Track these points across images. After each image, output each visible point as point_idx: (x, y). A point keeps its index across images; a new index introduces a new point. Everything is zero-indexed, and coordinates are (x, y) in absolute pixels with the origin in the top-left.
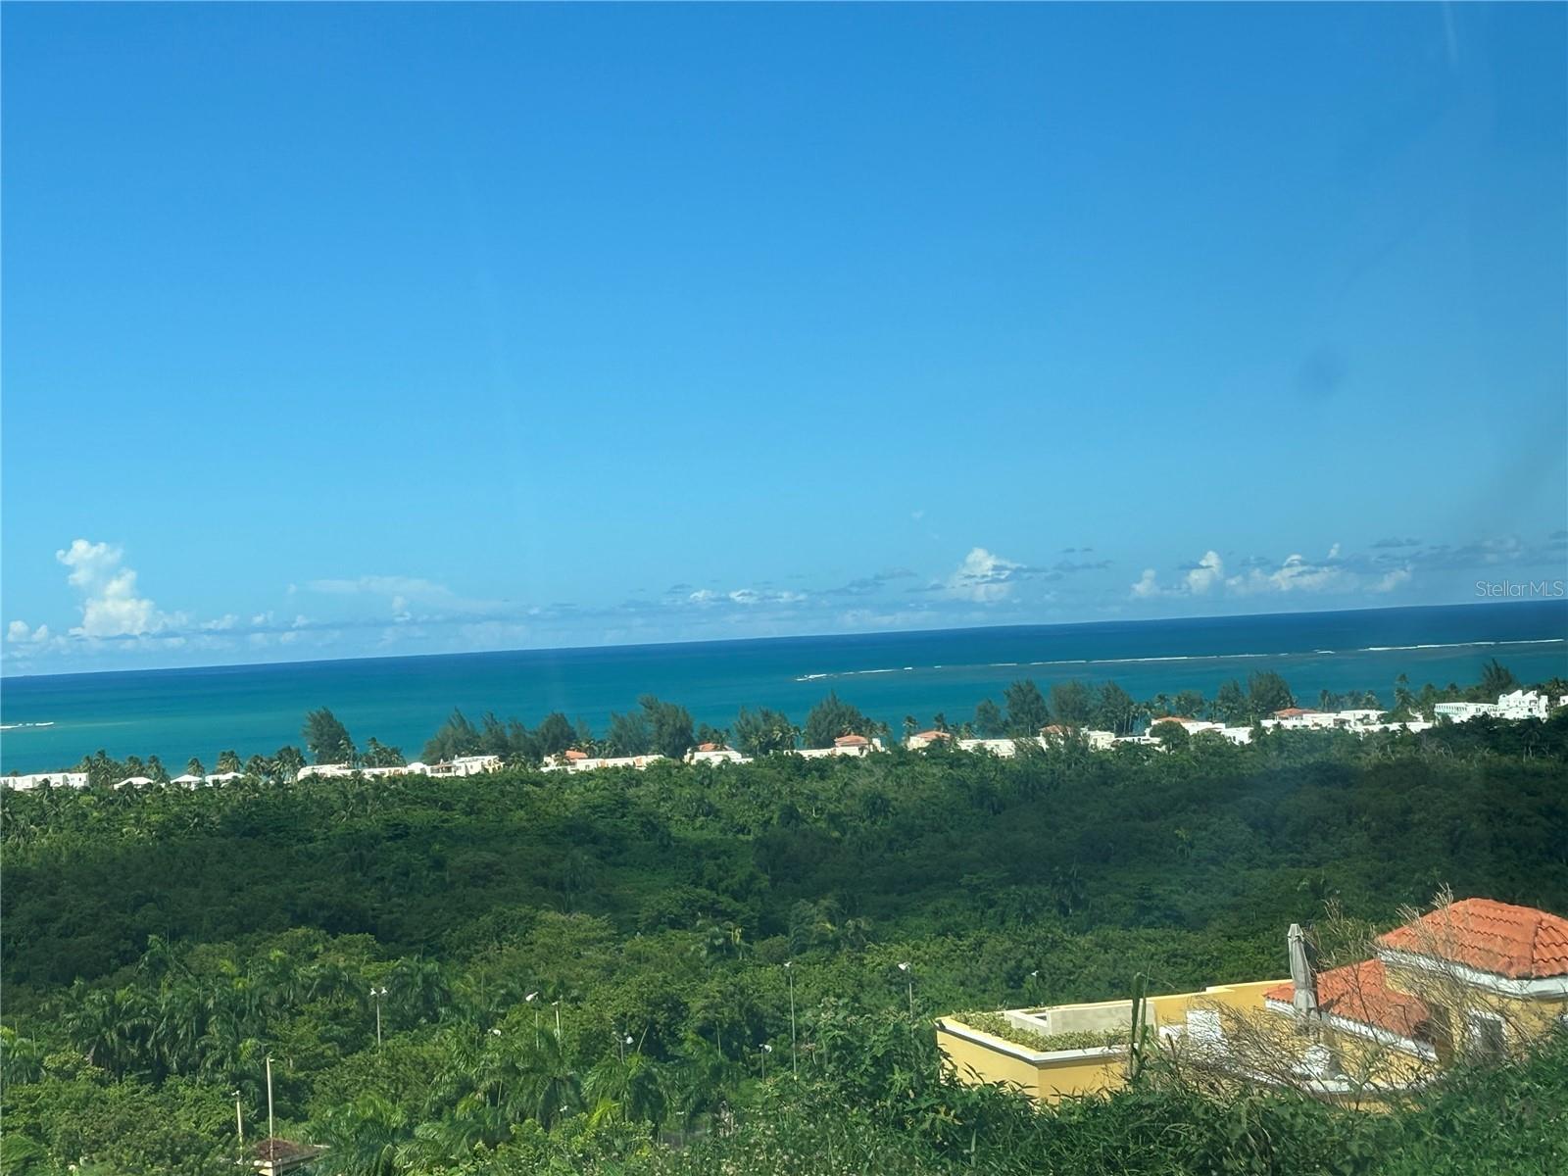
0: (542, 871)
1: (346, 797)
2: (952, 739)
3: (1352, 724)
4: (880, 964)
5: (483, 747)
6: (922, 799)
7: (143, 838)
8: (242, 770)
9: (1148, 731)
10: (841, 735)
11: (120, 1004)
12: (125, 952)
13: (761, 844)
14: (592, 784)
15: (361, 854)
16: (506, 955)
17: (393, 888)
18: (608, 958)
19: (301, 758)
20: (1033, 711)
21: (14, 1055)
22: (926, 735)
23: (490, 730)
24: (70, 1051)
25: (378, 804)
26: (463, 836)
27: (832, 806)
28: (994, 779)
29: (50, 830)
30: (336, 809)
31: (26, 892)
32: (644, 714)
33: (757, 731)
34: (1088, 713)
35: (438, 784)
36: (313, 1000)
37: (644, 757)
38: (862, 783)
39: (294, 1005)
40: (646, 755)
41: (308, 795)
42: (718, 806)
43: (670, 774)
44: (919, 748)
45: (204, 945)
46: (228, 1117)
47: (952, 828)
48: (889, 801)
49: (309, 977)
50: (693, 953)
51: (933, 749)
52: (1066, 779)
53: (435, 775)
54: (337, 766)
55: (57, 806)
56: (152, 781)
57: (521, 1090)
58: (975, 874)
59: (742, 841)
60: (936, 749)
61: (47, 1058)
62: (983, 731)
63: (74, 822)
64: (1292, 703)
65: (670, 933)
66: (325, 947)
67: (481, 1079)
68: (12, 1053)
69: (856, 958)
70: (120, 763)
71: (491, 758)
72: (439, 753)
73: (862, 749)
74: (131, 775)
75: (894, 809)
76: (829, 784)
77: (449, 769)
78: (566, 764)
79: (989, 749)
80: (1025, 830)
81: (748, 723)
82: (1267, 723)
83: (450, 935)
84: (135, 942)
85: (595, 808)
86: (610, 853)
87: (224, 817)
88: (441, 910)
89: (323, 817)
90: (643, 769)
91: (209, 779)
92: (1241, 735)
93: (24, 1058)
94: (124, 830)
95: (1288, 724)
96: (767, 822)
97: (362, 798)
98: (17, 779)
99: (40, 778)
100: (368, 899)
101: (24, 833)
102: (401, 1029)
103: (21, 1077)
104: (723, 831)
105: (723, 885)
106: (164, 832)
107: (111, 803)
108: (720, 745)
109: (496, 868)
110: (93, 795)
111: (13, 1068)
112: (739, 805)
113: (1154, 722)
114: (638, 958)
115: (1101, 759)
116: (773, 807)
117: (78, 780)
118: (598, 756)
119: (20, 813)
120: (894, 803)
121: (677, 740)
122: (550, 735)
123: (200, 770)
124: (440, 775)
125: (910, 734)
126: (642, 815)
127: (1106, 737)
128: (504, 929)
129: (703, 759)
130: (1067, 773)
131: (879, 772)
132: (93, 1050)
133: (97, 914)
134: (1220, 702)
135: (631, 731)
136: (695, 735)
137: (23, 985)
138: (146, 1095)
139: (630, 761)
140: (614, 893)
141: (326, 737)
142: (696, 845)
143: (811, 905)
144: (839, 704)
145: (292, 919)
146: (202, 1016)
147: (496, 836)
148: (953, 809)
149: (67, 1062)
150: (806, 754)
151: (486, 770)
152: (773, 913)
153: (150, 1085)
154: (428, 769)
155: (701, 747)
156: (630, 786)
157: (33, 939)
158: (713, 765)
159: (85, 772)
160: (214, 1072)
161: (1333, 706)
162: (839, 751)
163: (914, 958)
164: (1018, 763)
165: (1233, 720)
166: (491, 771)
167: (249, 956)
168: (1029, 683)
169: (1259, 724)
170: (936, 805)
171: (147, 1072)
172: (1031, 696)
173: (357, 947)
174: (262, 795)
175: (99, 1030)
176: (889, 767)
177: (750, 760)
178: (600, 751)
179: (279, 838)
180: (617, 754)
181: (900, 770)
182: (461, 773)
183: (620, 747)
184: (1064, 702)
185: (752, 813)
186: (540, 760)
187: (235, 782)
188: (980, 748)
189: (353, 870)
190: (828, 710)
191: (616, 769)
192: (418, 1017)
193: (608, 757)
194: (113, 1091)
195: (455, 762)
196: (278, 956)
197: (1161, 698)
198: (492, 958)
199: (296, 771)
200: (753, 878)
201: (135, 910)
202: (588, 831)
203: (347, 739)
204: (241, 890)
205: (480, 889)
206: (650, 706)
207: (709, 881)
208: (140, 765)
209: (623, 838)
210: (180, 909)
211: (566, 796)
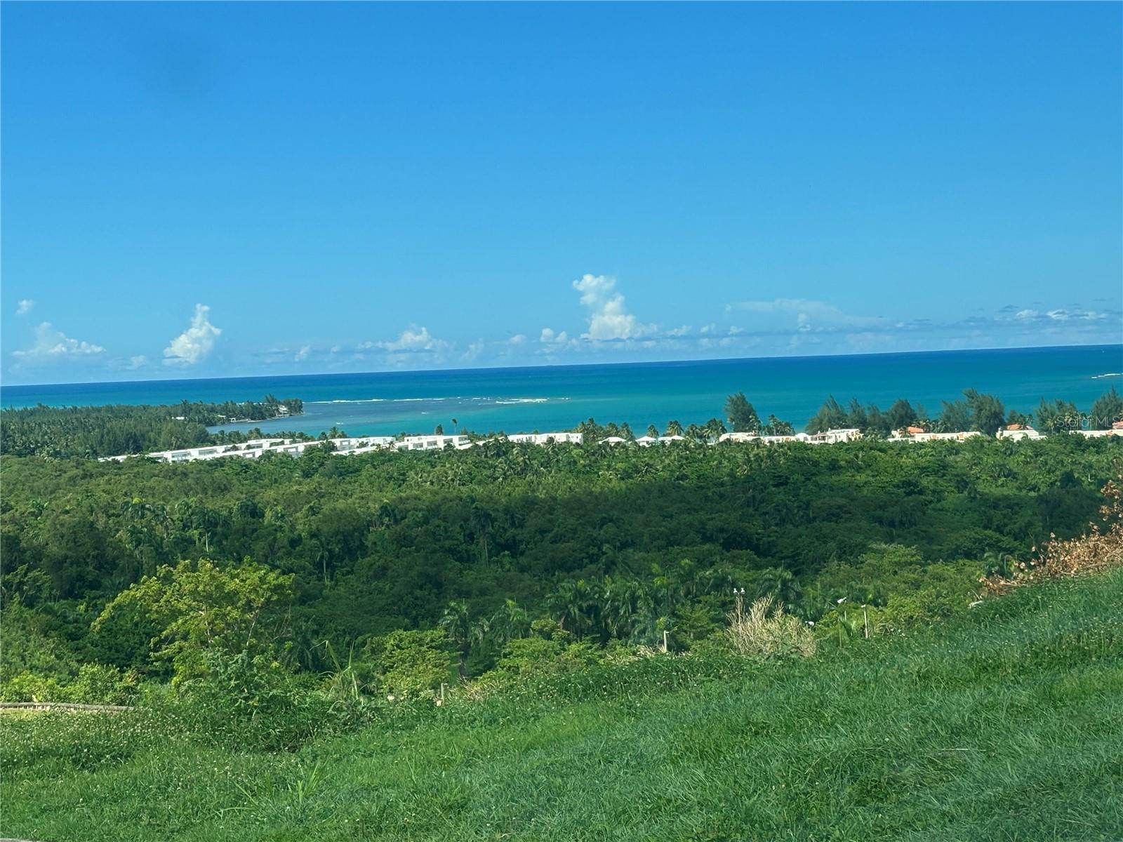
0: (879, 513)
1: (748, 455)
5: (849, 423)
7: (612, 479)
8: (683, 434)
10: (1117, 420)
11: (580, 590)
12: (593, 555)
13: (1042, 499)
14: (922, 451)
15: (754, 496)
16: (843, 570)
17: (771, 520)
18: (916, 577)
19: (723, 427)
21: (513, 619)
23: (855, 411)
24: (548, 618)
25: (770, 462)
27: (1104, 474)
29: (553, 471)
30: (740, 463)
31: (534, 512)
32: (967, 402)
33: (1053, 415)
35: (813, 448)
36: (709, 593)
37: (965, 433)
39: (695, 596)
40: (968, 431)
41: (722, 453)
42: (1015, 470)
43: (983, 446)
45: (642, 553)
49: (706, 578)
53: (813, 442)
54: (747, 434)
55: (558, 455)
56: (623, 440)
59: (1031, 497)
61: (533, 622)
63: (568, 467)
65: (963, 561)
66: (720, 558)
68: (512, 617)
70: (603, 427)
71: (854, 430)
72: (818, 426)
74: (610, 436)
76: (1102, 457)
77: (823, 438)
78: (908, 437)
81: (1046, 409)
83: (807, 554)
85: (923, 469)
86: (931, 502)
87: (665, 467)
90: (963, 442)
91: (659, 440)
93: (520, 622)
94: (600, 473)
96: (1053, 484)
97: (759, 457)
98: (538, 436)
99: (550, 435)
100: (755, 527)
101: (536, 473)
103: (517, 634)
104: (1019, 489)
105: (1007, 529)
106: (625, 475)
108: (1023, 426)
109: (845, 509)
110: (582, 448)
111: (512, 628)
112: (1031, 470)
114: (940, 578)
116: (1058, 473)
118: (933, 431)
119: (535, 459)
121: (991, 421)
122: (898, 416)
123: (654, 433)
124: (816, 442)
126: (958, 475)
128: (844, 552)
129: (1009, 436)
132: (563, 619)
133: (576, 529)
135: (957, 414)
136: (1006, 418)
137: (526, 573)
138: (596, 650)
139: (954, 436)
140: (932, 529)
142: (996, 498)
144: (1117, 397)
145: (702, 539)
146: (634, 601)
147: (849, 487)
149: (545, 626)
150: (1088, 434)
151: (850, 439)
153: (598, 644)
154: (809, 437)
155: (1009, 427)
156: (950, 454)
158: (1015, 441)
159: (580, 432)
160: (639, 637)
162: (1114, 432)
166: (853, 439)
171: (598, 635)
173: (742, 559)
174: (690, 452)
175: (567, 607)
177: (1044, 437)
178: (934, 428)
180: (946, 431)
182: (832, 441)
183: (949, 425)
185: (1041, 477)
186: (890, 433)
187: (674, 443)
189: (748, 506)
190: (1108, 402)
191: (942, 442)
193: (939, 432)
194: (574, 647)
195: (829, 433)
196: (687, 563)
198: (833, 572)
199: (718, 437)
201: (601, 528)
202: (916, 485)
203: (754, 415)
204: (671, 517)
205: (832, 523)
206: (971, 396)
207: (997, 525)
208: (617, 429)
209: (941, 491)
210: (630, 528)
211: (903, 460)
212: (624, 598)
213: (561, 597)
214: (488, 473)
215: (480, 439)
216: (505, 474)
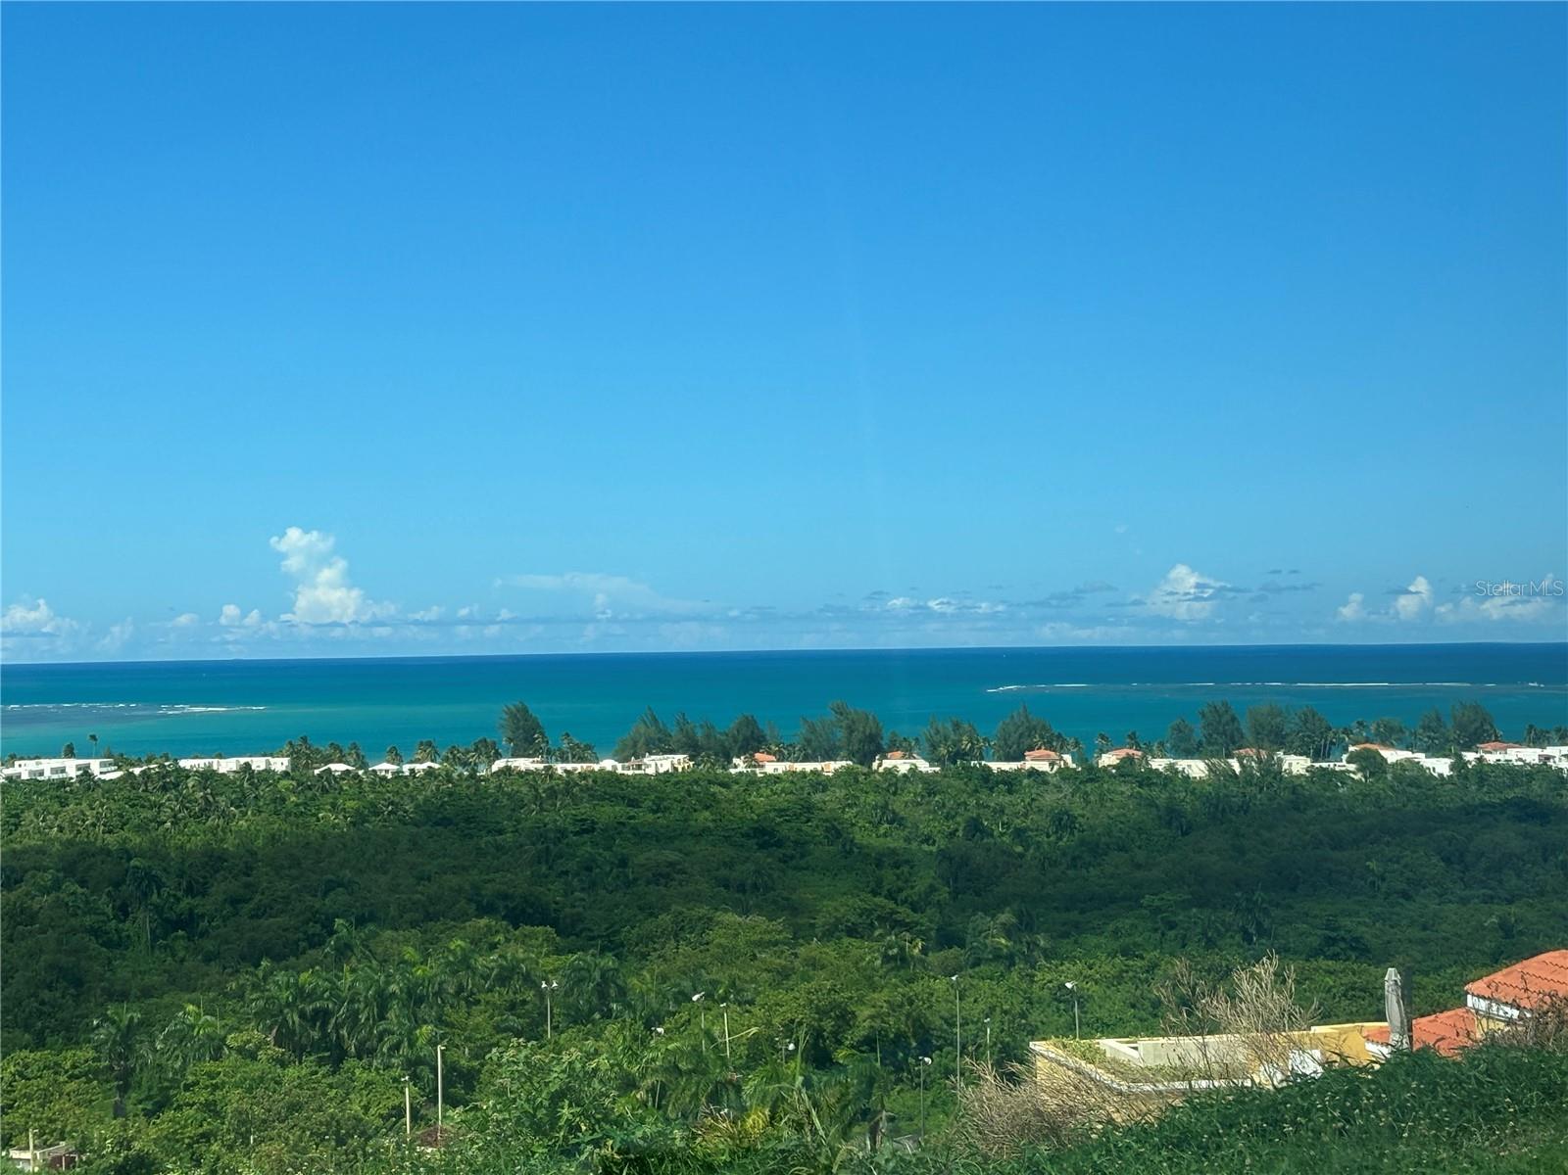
0: (724, 872)
1: (536, 790)
2: (1144, 757)
3: (1557, 760)
4: (1050, 982)
5: (674, 746)
6: (1109, 817)
7: (338, 824)
8: (439, 760)
9: (1345, 757)
10: (1031, 749)
11: (303, 987)
12: (313, 935)
13: (944, 856)
14: (778, 787)
15: (548, 848)
16: (683, 954)
17: (575, 882)
18: (784, 963)
19: (497, 751)
20: (1228, 733)
21: (198, 1032)
22: (1117, 752)
23: (682, 730)
24: (253, 1030)
25: (568, 800)
26: (647, 833)
27: (1019, 821)
28: (1183, 801)
29: (249, 813)
30: (526, 802)
31: (222, 872)
32: (834, 719)
33: (946, 740)
34: (1284, 737)
35: (626, 781)
36: (490, 990)
37: (832, 762)
38: (1049, 799)
39: (472, 993)
40: (835, 760)
41: (499, 787)
42: (902, 814)
43: (857, 781)
44: (1109, 766)
45: (389, 932)
46: (397, 1102)
47: (1140, 847)
48: (1076, 818)
49: (487, 968)
50: (869, 963)
51: (1123, 767)
52: (1258, 803)
53: (626, 772)
54: (531, 760)
55: (257, 789)
56: (350, 768)
57: (684, 1090)
58: (1156, 895)
59: (926, 852)
60: (1126, 767)
61: (230, 1037)
62: (1176, 751)
63: (272, 806)
64: (1496, 736)
65: (846, 940)
66: (506, 938)
67: (643, 1077)
68: (196, 1030)
69: (1027, 975)
70: (322, 748)
71: (681, 757)
72: (631, 751)
73: (1052, 764)
74: (332, 761)
75: (1080, 825)
76: (1015, 798)
77: (639, 767)
78: (755, 766)
79: (1180, 769)
80: (1211, 853)
81: (938, 732)
82: (1470, 756)
83: (629, 932)
84: (324, 926)
85: (781, 812)
86: (792, 857)
87: (417, 807)
88: (622, 907)
89: (513, 810)
90: (831, 774)
91: (406, 768)
92: (1441, 766)
93: (208, 1036)
94: (320, 815)
95: (1491, 758)
96: (953, 834)
97: (552, 793)
98: (221, 761)
99: (243, 760)
100: (553, 893)
101: (223, 814)
102: (575, 1022)
103: (203, 1055)
104: (907, 840)
105: (903, 895)
106: (359, 819)
107: (310, 788)
108: (908, 754)
109: (679, 867)
110: (293, 779)
111: (196, 1046)
112: (924, 814)
113: (1351, 749)
114: (814, 964)
115: (1294, 784)
116: (958, 819)
117: (280, 764)
118: (789, 760)
119: (221, 795)
120: (1080, 819)
121: (866, 747)
122: (741, 738)
123: (397, 757)
124: (630, 773)
125: (1102, 752)
126: (827, 820)
127: (1302, 762)
128: (682, 929)
129: (890, 767)
130: (1259, 796)
131: (1067, 789)
132: (275, 1031)
133: (288, 897)
134: (1421, 731)
135: (821, 736)
136: (885, 743)
137: (213, 963)
138: (324, 1076)
139: (818, 766)
140: (794, 897)
141: (521, 731)
142: (879, 853)
143: (989, 919)
144: (1030, 717)
145: (477, 910)
146: (383, 1001)
147: (681, 835)
148: (1140, 828)
149: (249, 1041)
150: (995, 766)
151: (676, 769)
152: (951, 925)
153: (328, 1067)
154: (619, 766)
155: (889, 755)
156: (816, 792)
157: (225, 919)
158: (900, 774)
159: (287, 756)
160: (391, 1056)
161: (1538, 739)
162: (1028, 764)
163: (1085, 977)
164: (1210, 785)
165: (1433, 751)
166: (680, 770)
167: (432, 944)
168: (1225, 704)
169: (1460, 757)
170: (1122, 823)
171: (327, 1054)
172: (1226, 718)
173: (537, 939)
174: (455, 786)
175: (281, 1012)
176: (1077, 783)
177: (937, 769)
178: (789, 754)
179: (470, 829)
180: (806, 759)
181: (1089, 787)
182: (651, 771)
183: (810, 751)
184: (1260, 725)
185: (936, 824)
186: (730, 762)
187: (430, 772)
188: (1171, 767)
189: (539, 863)
190: (1019, 724)
191: (803, 774)
192: (591, 1012)
193: (796, 761)
194: (292, 1072)
195: (646, 760)
196: (459, 945)
197: (1360, 724)
198: (668, 957)
199: (490, 764)
200: (932, 889)
201: (325, 894)
202: (772, 834)
203: (541, 733)
204: (429, 879)
205: (661, 887)
206: (840, 712)
207: (888, 890)
208: (341, 751)
209: (806, 843)
210: (369, 895)
211: (752, 798)
212: (366, 997)
213: (273, 997)
214: (149, 814)
215: (133, 765)
216: (175, 816)
